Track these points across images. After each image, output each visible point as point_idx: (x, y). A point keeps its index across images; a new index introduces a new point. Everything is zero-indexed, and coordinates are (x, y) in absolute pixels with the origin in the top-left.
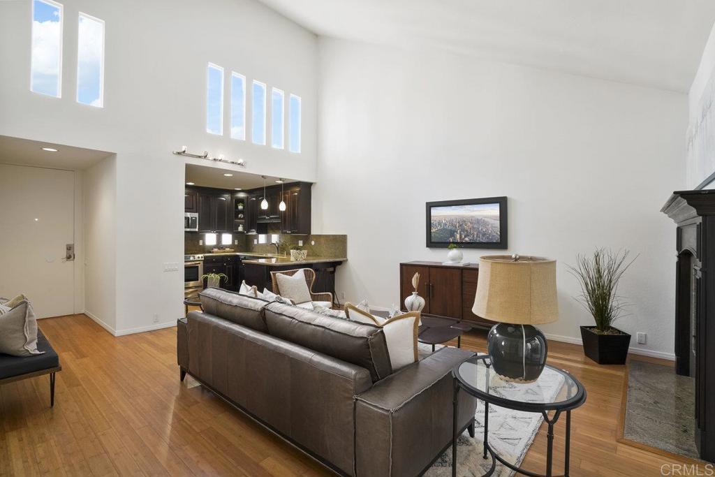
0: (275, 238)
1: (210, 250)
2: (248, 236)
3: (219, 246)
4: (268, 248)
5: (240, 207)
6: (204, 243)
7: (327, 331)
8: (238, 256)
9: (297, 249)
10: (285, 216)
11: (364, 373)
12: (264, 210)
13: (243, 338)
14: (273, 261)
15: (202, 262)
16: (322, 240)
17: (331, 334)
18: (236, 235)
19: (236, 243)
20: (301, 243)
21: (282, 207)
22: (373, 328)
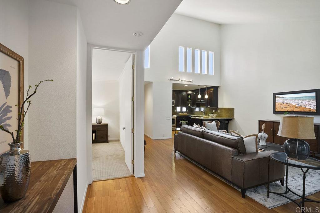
0: (203, 109)
1: (178, 113)
2: (192, 108)
3: (181, 112)
4: (200, 113)
5: (189, 97)
6: (176, 111)
7: (224, 138)
8: (189, 116)
9: (212, 113)
10: (207, 101)
11: (235, 150)
12: (199, 98)
13: (196, 139)
14: (202, 118)
15: (176, 118)
16: (223, 110)
17: (225, 139)
18: (188, 108)
19: (188, 111)
20: (214, 111)
21: (206, 97)
22: (239, 137)
